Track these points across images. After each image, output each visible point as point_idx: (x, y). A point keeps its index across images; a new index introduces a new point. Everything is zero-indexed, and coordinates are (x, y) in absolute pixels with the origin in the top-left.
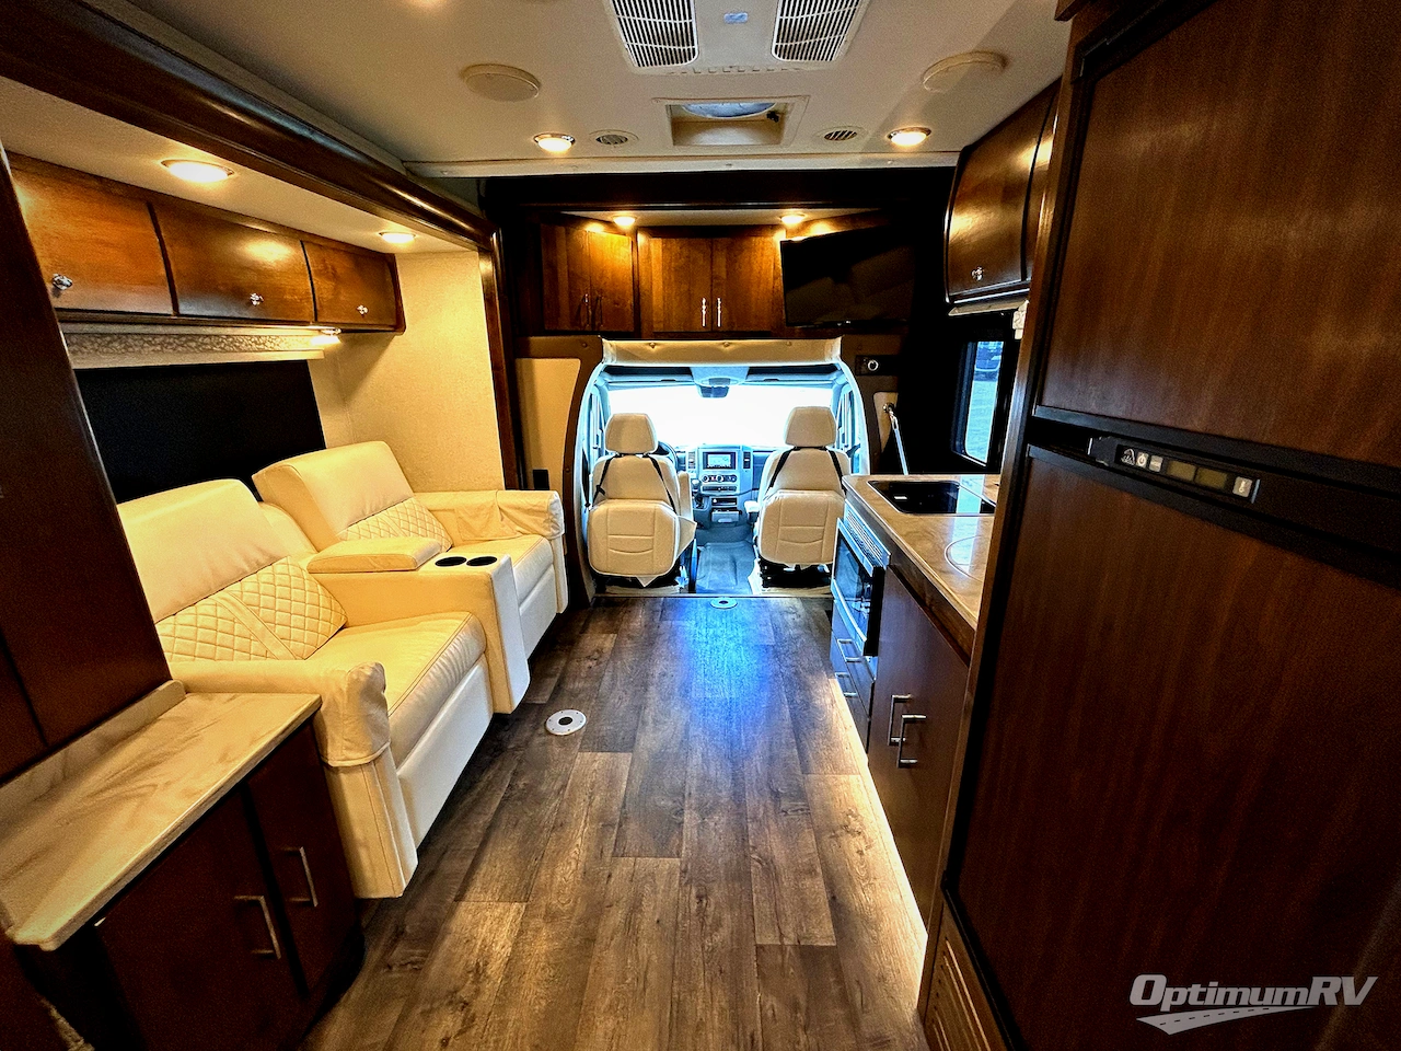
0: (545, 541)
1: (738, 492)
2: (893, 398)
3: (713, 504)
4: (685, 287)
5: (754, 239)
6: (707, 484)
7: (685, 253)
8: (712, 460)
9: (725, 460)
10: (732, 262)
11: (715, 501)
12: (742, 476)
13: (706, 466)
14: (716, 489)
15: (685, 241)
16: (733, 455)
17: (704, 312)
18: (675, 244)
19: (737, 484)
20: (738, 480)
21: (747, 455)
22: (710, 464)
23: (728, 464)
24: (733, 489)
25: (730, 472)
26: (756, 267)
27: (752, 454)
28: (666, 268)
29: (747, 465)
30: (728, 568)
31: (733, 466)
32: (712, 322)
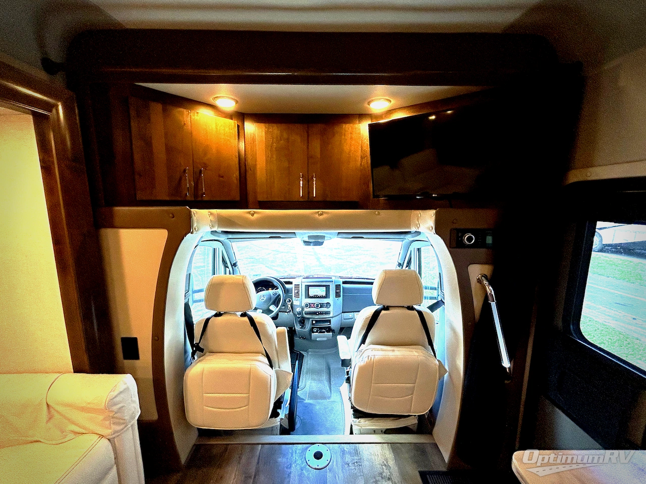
0: (105, 442)
1: (331, 315)
2: (487, 269)
3: (313, 324)
4: (286, 164)
5: (344, 126)
6: (307, 310)
7: (285, 135)
8: (313, 291)
9: (321, 291)
10: (325, 144)
11: (314, 322)
12: (335, 303)
13: (308, 296)
14: (315, 313)
15: (284, 126)
16: (327, 287)
17: (301, 185)
18: (276, 129)
19: (331, 309)
20: (332, 307)
21: (338, 287)
22: (311, 294)
23: (324, 294)
24: (327, 313)
25: (325, 301)
26: (346, 148)
27: (342, 285)
28: (269, 147)
29: (338, 295)
30: (324, 377)
31: (327, 296)
32: (309, 193)
